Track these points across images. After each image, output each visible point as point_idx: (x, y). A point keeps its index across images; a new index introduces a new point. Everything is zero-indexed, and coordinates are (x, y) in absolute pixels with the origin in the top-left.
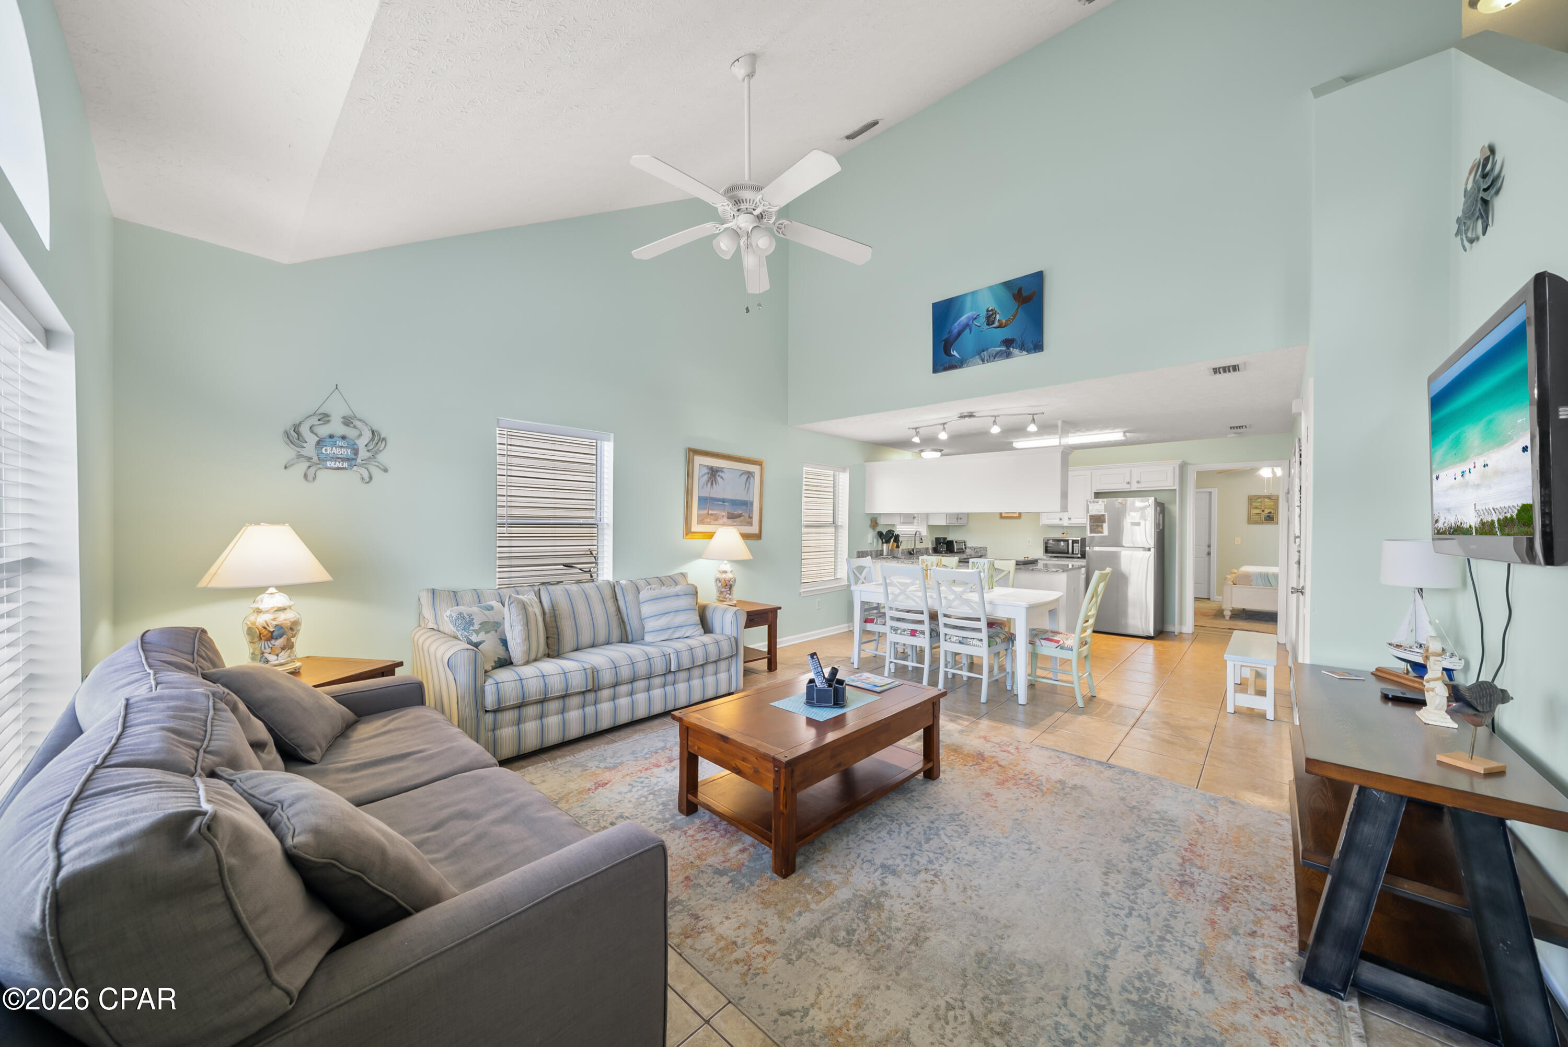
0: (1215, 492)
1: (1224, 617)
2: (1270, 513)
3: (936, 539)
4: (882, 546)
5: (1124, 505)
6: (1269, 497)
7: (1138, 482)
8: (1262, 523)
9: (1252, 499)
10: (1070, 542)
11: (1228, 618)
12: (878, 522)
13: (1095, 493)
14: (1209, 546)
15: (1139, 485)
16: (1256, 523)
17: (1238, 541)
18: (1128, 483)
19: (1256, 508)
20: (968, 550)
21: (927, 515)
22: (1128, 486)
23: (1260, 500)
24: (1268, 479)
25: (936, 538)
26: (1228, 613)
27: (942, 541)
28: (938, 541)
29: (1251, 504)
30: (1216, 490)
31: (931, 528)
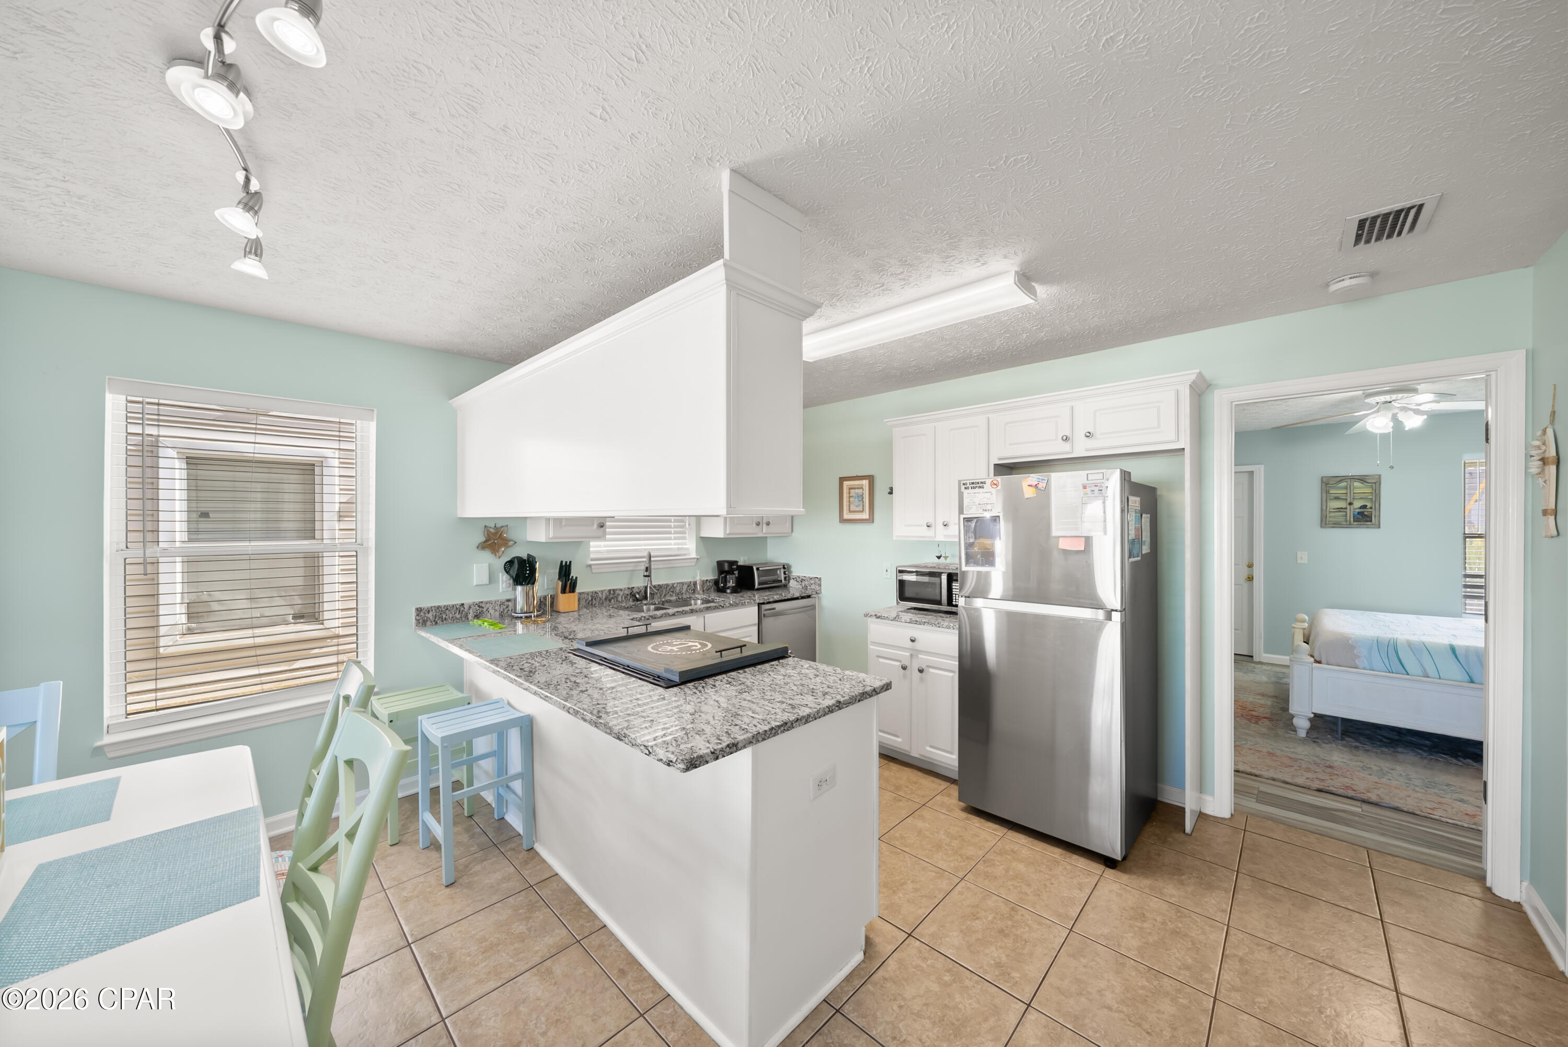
0: (1260, 471)
1: (1294, 730)
2: (1364, 507)
3: (720, 564)
4: (515, 590)
5: (1044, 493)
6: (1362, 479)
7: (1089, 435)
8: (1349, 526)
9: (1327, 483)
10: (944, 578)
11: (1302, 734)
12: (511, 535)
13: (995, 465)
14: (1250, 566)
15: (1090, 443)
16: (1337, 525)
17: (1303, 557)
18: (1066, 439)
19: (1337, 498)
20: (792, 583)
21: (698, 518)
22: (1066, 447)
23: (1343, 484)
24: (1385, 437)
25: (718, 562)
26: (1302, 724)
27: (726, 567)
28: (725, 569)
29: (1327, 492)
30: (1263, 467)
31: (706, 542)
